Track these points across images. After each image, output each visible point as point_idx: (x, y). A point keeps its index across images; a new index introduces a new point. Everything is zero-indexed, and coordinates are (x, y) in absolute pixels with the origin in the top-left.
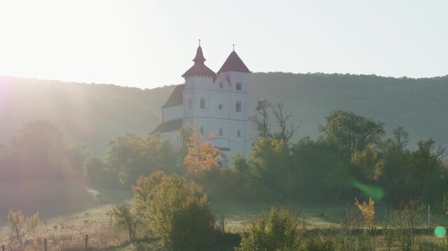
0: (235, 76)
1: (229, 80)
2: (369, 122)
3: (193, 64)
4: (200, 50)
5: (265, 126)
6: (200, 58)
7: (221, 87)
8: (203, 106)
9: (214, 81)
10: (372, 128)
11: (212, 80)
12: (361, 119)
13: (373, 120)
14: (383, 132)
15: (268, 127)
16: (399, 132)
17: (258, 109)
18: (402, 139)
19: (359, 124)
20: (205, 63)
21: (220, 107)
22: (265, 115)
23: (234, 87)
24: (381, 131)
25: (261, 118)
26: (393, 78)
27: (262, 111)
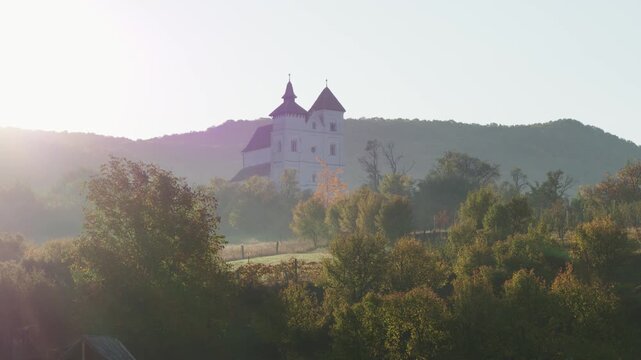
0: (329, 115)
1: (322, 119)
2: (483, 164)
3: (282, 101)
4: (289, 86)
5: (375, 167)
6: (289, 95)
7: (314, 127)
8: (294, 147)
9: (306, 121)
10: (486, 170)
11: (304, 119)
12: (475, 161)
13: (487, 163)
14: (498, 175)
15: (378, 169)
16: (516, 174)
17: (368, 149)
18: (520, 182)
19: (472, 167)
20: (296, 101)
21: (313, 150)
22: (375, 156)
23: (328, 128)
24: (496, 174)
25: (370, 160)
26: (478, 125)
27: (372, 151)
